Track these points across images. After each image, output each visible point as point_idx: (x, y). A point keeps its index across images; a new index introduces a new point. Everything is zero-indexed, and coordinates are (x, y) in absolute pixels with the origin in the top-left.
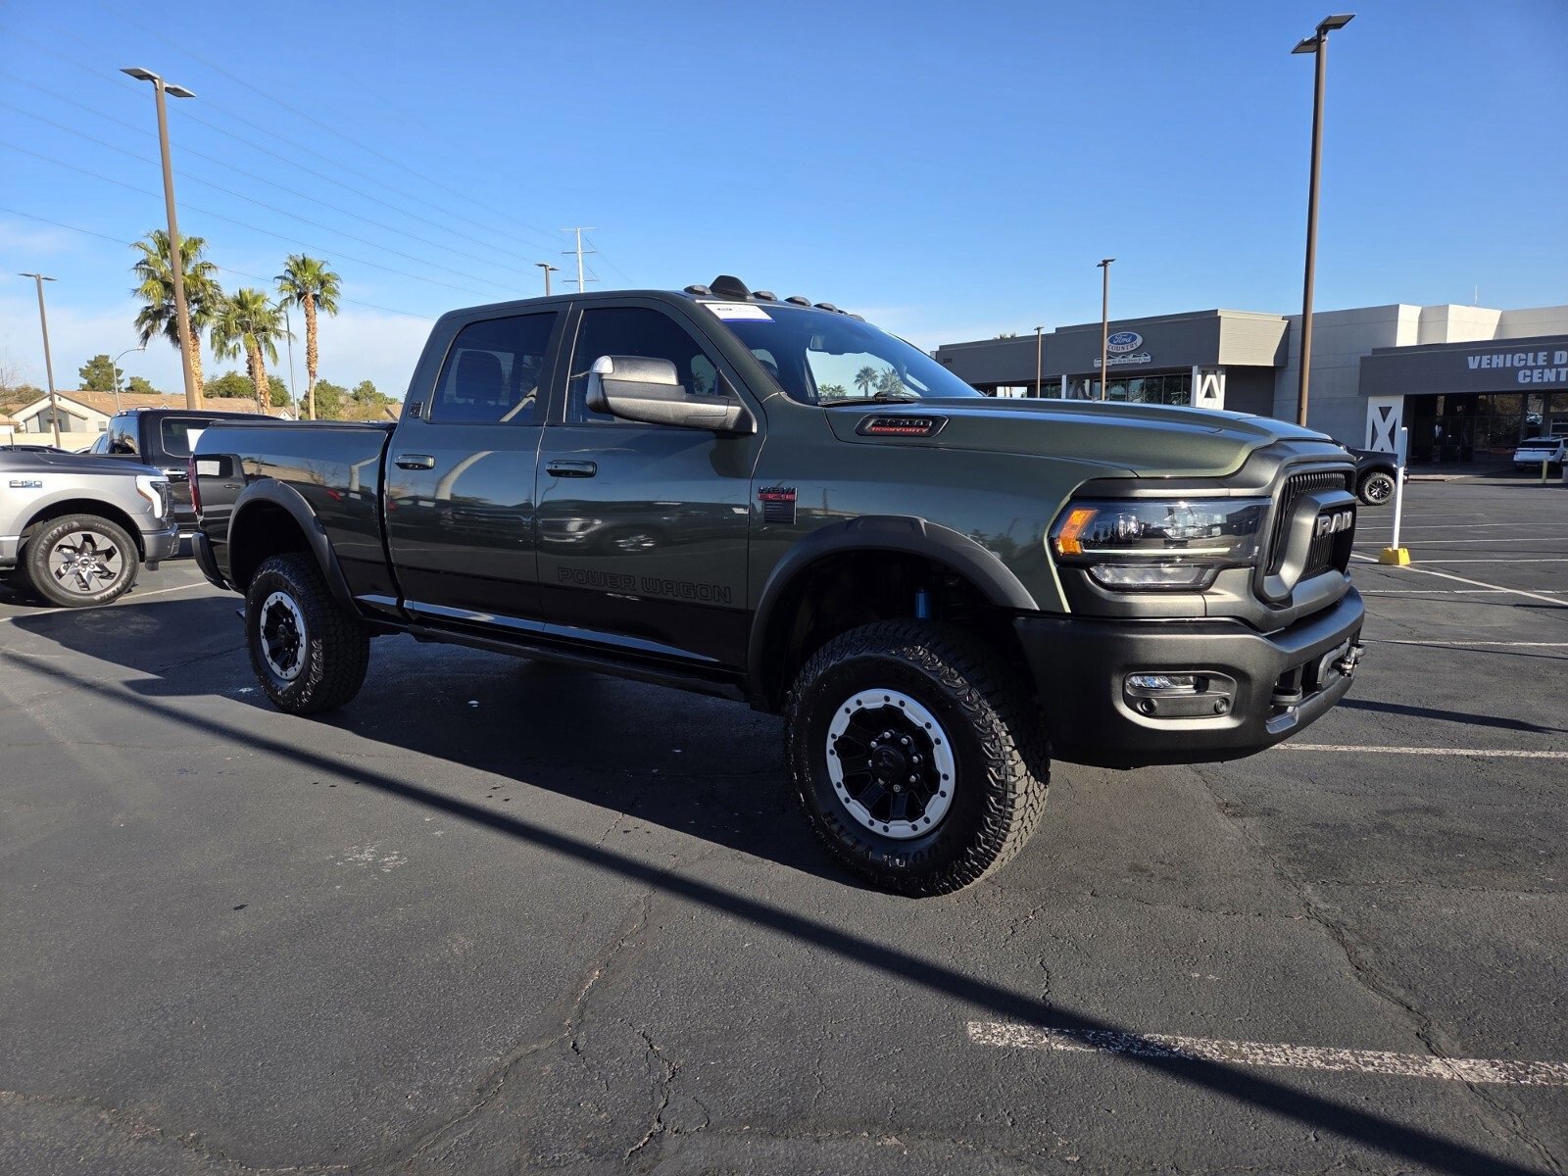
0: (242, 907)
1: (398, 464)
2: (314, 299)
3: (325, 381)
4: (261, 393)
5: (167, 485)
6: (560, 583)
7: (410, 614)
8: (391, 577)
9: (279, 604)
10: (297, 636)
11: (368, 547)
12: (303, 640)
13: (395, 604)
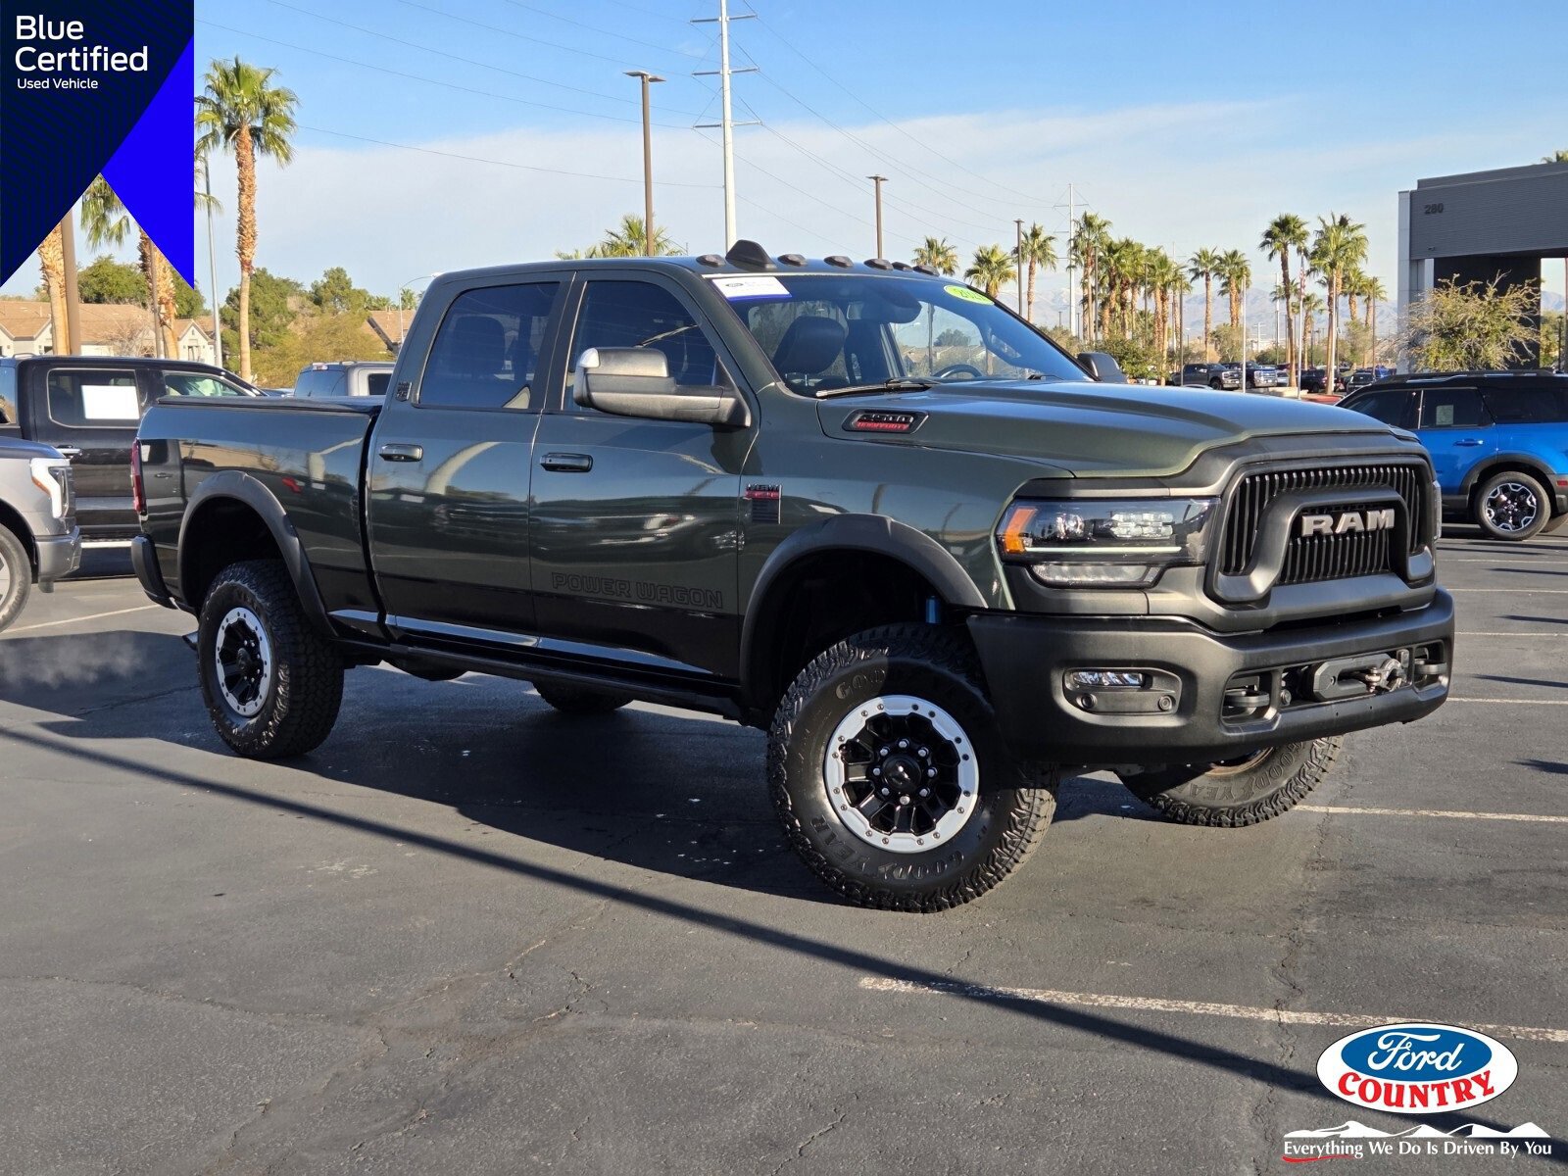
0: (221, 895)
1: (382, 455)
2: (252, 135)
3: (264, 271)
4: (161, 303)
5: (68, 471)
6: (555, 591)
7: (392, 631)
8: (370, 587)
9: (241, 623)
10: (260, 664)
11: (343, 551)
12: (268, 669)
13: (375, 620)
